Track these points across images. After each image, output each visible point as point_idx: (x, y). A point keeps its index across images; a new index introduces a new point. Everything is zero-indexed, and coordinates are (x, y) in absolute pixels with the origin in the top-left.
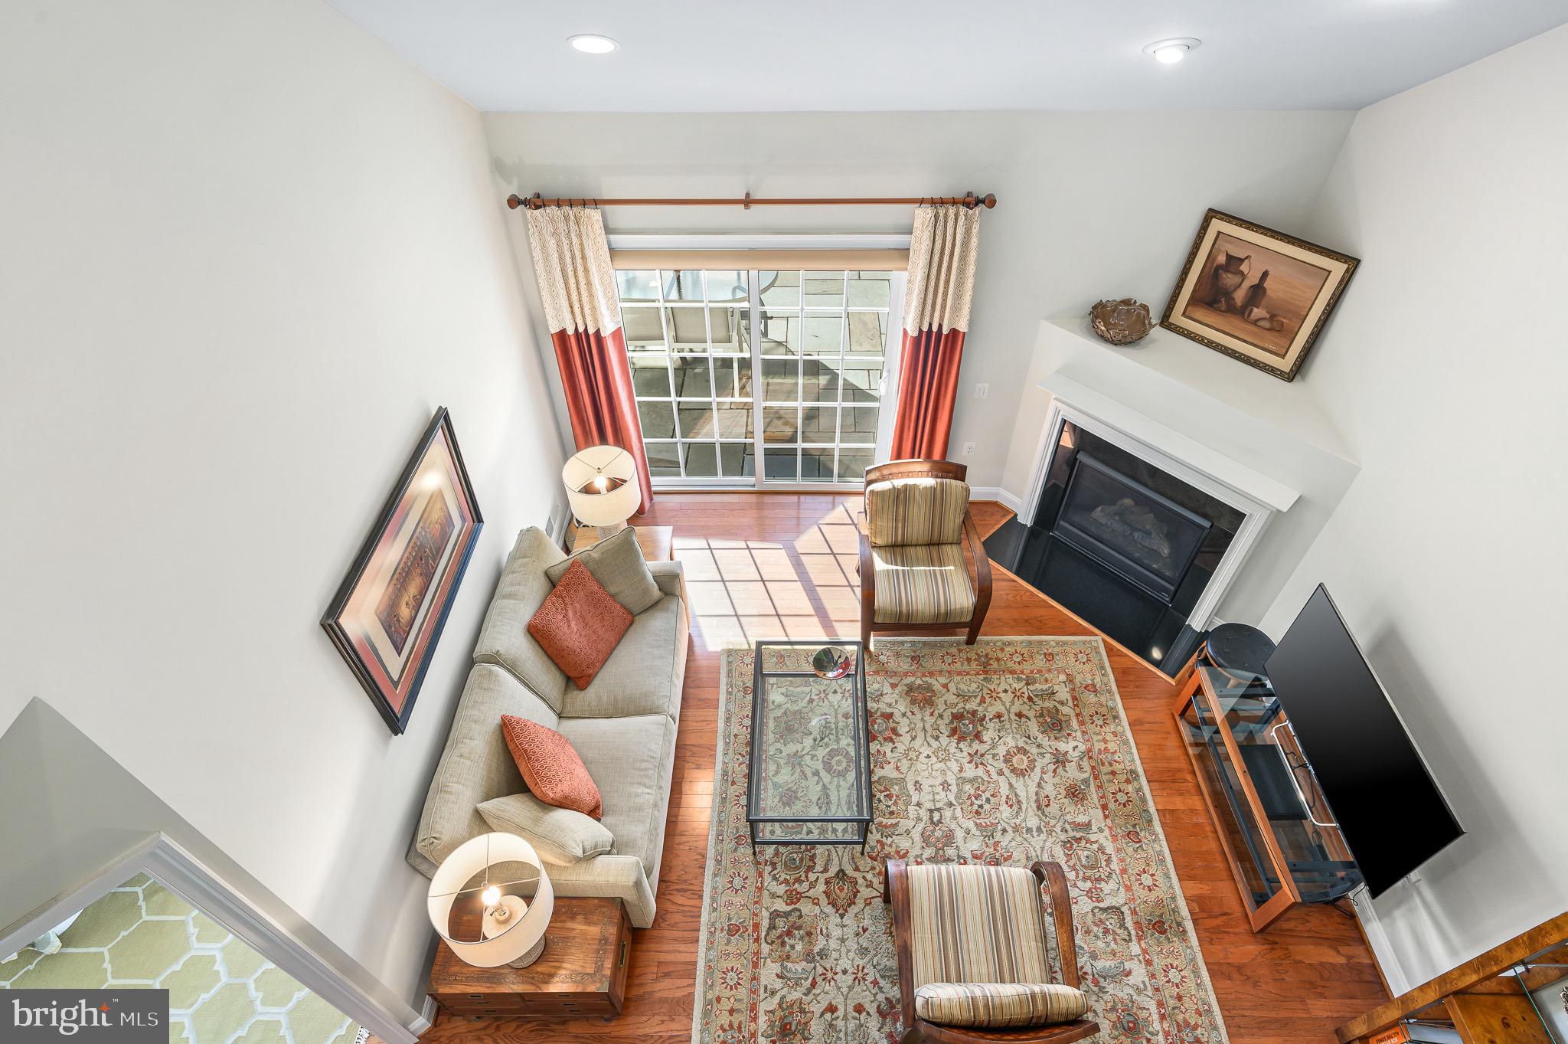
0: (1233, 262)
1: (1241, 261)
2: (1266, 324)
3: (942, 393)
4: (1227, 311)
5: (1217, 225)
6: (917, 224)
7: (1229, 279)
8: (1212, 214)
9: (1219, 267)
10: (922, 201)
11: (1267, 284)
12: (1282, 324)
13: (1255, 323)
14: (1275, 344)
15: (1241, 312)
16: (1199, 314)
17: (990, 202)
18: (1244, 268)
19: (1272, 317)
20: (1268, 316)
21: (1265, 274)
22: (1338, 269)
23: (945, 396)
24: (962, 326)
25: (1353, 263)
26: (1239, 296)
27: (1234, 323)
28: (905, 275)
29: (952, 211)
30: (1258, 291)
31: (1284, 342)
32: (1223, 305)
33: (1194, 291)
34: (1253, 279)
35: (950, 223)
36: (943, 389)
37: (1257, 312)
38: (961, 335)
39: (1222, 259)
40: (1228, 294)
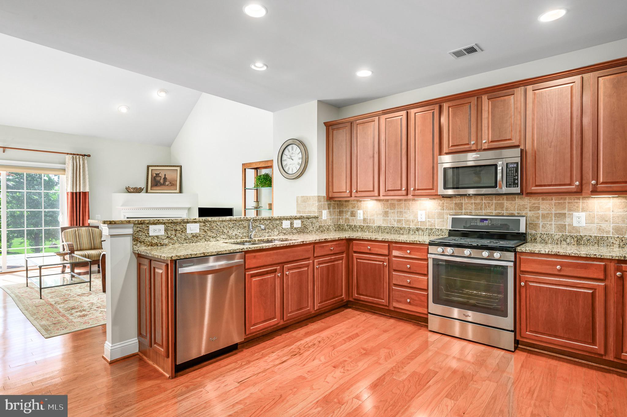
0: (157, 175)
1: (159, 174)
2: (170, 185)
3: (84, 215)
4: (161, 185)
5: (150, 168)
6: (67, 160)
7: (158, 179)
8: (148, 167)
9: (155, 177)
10: (68, 154)
11: (166, 177)
12: (173, 183)
13: (167, 185)
14: (174, 188)
15: (164, 184)
16: (155, 188)
17: (89, 156)
18: (160, 175)
19: (170, 183)
20: (169, 183)
21: (165, 175)
22: (178, 169)
23: (85, 215)
24: (87, 190)
25: (181, 167)
26: (162, 181)
27: (163, 187)
28: (65, 176)
29: (78, 156)
30: (165, 179)
31: (175, 187)
32: (159, 184)
33: (151, 184)
34: (163, 177)
35: (78, 160)
36: (84, 213)
37: (167, 183)
38: (87, 193)
39: (155, 175)
40: (159, 182)
